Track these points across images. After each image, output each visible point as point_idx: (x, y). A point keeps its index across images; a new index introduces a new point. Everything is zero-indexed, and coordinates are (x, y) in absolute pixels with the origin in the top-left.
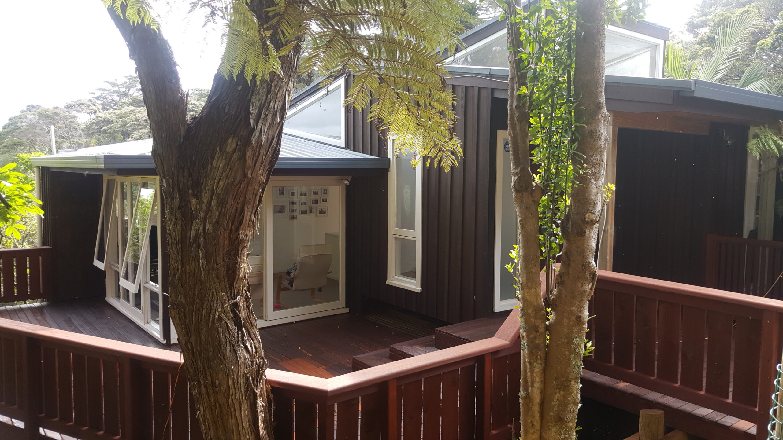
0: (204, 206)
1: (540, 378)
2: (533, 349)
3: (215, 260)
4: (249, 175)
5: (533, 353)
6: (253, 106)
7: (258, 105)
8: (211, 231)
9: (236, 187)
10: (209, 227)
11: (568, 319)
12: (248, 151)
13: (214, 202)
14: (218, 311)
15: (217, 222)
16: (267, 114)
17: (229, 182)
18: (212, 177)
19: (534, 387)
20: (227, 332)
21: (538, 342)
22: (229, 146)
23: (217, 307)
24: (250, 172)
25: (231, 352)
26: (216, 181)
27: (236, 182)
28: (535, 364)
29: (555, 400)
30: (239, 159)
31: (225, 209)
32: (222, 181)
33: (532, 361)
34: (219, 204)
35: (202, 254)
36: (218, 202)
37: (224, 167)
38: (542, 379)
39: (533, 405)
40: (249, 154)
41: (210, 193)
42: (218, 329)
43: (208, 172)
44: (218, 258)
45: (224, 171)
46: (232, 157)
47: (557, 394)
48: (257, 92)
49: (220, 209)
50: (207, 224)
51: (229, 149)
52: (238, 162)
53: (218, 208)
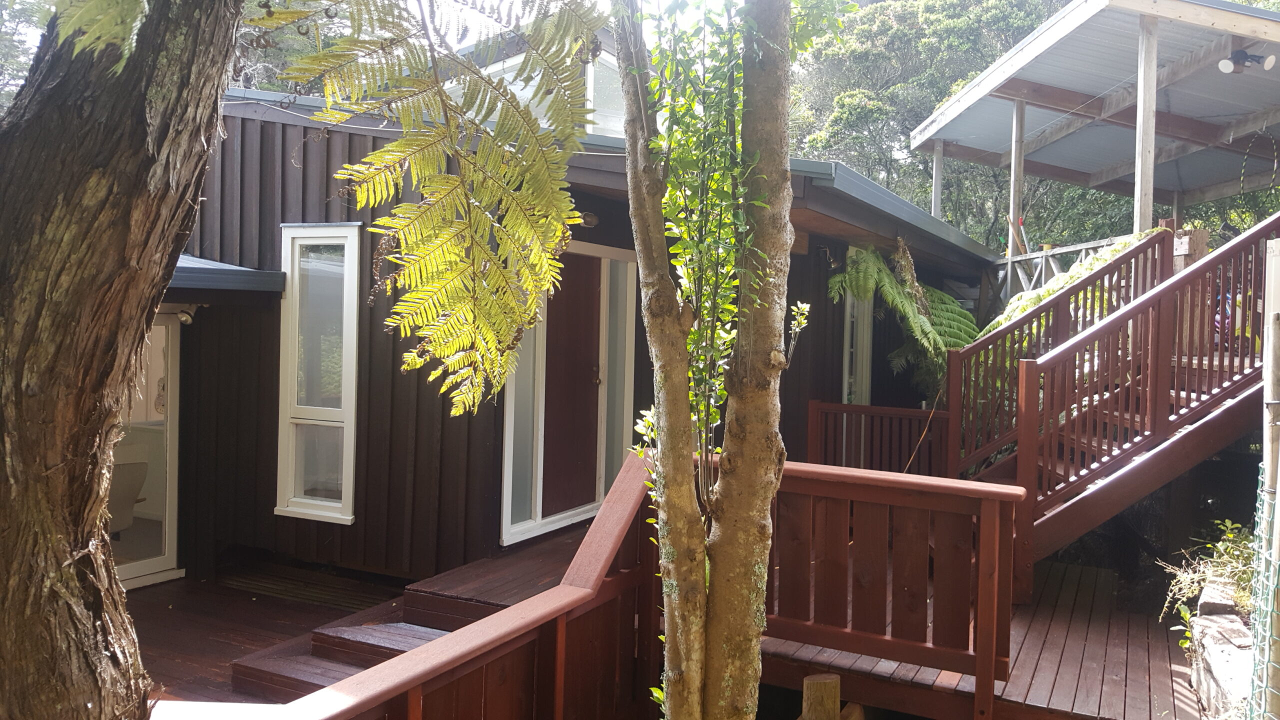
0: (18, 331)
1: (700, 643)
2: (687, 593)
3: (44, 458)
4: (133, 263)
5: (688, 599)
6: (151, 109)
7: (161, 110)
8: (36, 389)
9: (100, 288)
10: (29, 379)
11: (746, 531)
12: (136, 207)
13: (44, 322)
14: (48, 578)
15: (51, 369)
16: (181, 131)
17: (85, 276)
18: (42, 264)
19: (691, 660)
20: (70, 624)
21: (695, 577)
22: (89, 194)
23: (45, 567)
24: (135, 256)
25: (80, 670)
26: (52, 273)
27: (102, 277)
28: (692, 618)
29: (726, 678)
30: (113, 224)
31: (72, 340)
32: (68, 275)
33: (686, 613)
34: (58, 327)
35: (12, 444)
36: (53, 322)
37: (74, 239)
38: (703, 643)
39: (689, 693)
40: (137, 215)
41: (35, 300)
42: (49, 621)
43: (31, 252)
44: (50, 454)
45: (73, 249)
46: (95, 218)
47: (730, 667)
48: (159, 79)
49: (58, 339)
50: (26, 372)
51: (89, 200)
52: (109, 233)
53: (54, 336)
